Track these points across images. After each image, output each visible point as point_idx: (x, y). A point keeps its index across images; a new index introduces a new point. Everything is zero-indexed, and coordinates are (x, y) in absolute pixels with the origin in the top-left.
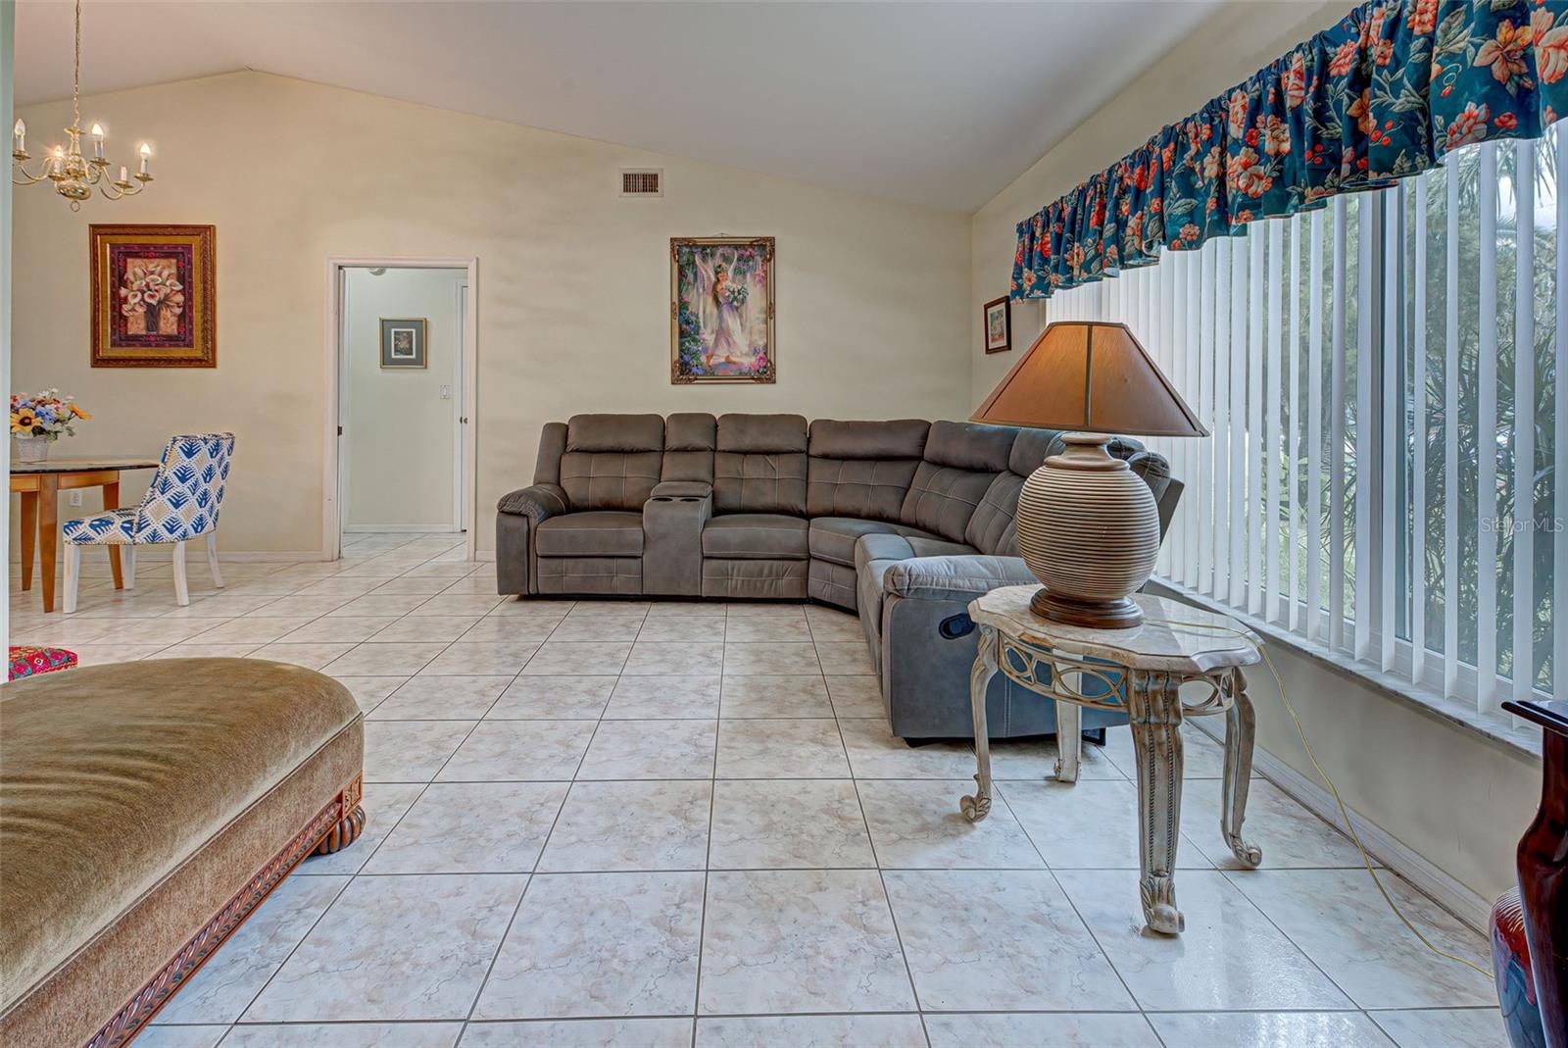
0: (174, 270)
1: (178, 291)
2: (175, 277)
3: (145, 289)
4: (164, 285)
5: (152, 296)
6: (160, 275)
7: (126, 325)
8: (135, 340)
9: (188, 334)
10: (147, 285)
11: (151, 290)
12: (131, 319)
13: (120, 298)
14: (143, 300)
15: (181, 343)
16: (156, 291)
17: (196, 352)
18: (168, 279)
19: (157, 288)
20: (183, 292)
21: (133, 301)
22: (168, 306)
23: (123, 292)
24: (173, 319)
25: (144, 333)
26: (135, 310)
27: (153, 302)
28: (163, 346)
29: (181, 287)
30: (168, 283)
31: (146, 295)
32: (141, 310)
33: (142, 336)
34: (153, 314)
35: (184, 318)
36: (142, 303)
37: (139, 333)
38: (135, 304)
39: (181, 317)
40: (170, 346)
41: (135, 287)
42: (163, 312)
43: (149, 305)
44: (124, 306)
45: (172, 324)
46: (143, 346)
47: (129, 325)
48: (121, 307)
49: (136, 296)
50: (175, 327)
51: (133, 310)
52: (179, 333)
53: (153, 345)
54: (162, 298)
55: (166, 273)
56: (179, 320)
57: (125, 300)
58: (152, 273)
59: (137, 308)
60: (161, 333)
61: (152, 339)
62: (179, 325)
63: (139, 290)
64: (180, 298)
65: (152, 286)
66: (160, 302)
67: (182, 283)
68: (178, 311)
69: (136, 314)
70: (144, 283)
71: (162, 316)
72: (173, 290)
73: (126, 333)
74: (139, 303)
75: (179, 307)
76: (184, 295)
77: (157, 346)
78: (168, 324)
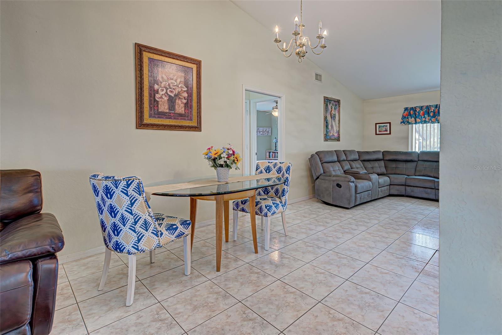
0: (183, 80)
1: (185, 91)
2: (183, 83)
3: (168, 87)
4: (178, 87)
5: (171, 92)
6: (176, 81)
7: (158, 106)
8: (162, 115)
9: (189, 114)
10: (169, 85)
11: (171, 88)
12: (160, 103)
13: (154, 90)
14: (166, 92)
15: (186, 118)
16: (174, 89)
17: (194, 123)
18: (179, 84)
19: (174, 87)
20: (187, 92)
21: (161, 93)
22: (180, 98)
23: (156, 87)
24: (182, 105)
25: (167, 111)
26: (162, 98)
27: (172, 95)
28: (178, 119)
29: (186, 89)
30: (180, 86)
31: (168, 91)
32: (166, 99)
33: (166, 113)
34: (172, 101)
35: (188, 105)
36: (166, 94)
37: (165, 111)
38: (162, 94)
39: (186, 104)
40: (181, 119)
41: (162, 85)
42: (177, 101)
43: (170, 96)
44: (156, 95)
45: (182, 108)
46: (167, 118)
47: (159, 106)
48: (155, 96)
49: (163, 90)
50: (183, 109)
51: (161, 98)
52: (185, 112)
53: (173, 118)
54: (177, 92)
55: (178, 81)
56: (185, 107)
57: (157, 92)
58: (172, 79)
59: (164, 97)
60: (176, 112)
61: (172, 115)
62: (185, 109)
63: (164, 87)
64: (185, 95)
65: (171, 86)
66: (176, 95)
67: (187, 87)
68: (185, 101)
69: (163, 100)
70: (167, 84)
71: (177, 103)
72: (182, 90)
73: (158, 110)
74: (165, 94)
75: (185, 99)
76: (188, 93)
77: (174, 119)
78: (180, 108)
